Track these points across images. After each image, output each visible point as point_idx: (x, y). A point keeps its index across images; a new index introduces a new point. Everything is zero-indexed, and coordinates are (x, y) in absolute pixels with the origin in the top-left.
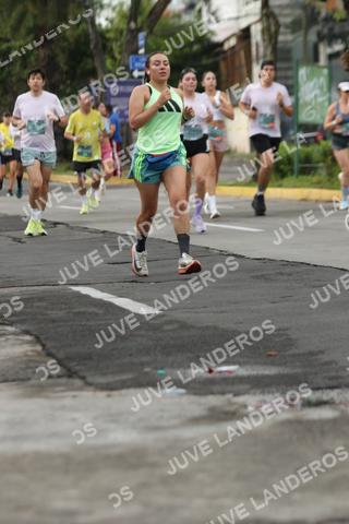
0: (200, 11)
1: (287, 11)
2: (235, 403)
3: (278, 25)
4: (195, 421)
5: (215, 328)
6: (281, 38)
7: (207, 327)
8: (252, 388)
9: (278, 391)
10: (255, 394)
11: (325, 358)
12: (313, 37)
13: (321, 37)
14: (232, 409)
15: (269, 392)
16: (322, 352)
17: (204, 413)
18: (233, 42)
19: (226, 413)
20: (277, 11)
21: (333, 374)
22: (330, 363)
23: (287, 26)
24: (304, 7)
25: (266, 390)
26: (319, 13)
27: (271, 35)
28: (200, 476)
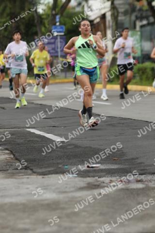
0: (83, 6)
1: (122, 6)
2: (99, 181)
3: (118, 12)
4: (82, 189)
5: (91, 148)
6: (120, 18)
7: (87, 147)
8: (106, 174)
9: (118, 176)
10: (108, 177)
11: (139, 161)
12: (133, 18)
13: (137, 18)
14: (98, 183)
15: (114, 176)
16: (137, 158)
17: (85, 185)
18: (98, 20)
19: (95, 185)
20: (118, 6)
21: (143, 168)
22: (141, 163)
23: (122, 13)
24: (130, 4)
25: (113, 175)
26: (136, 7)
27: (115, 17)
28: (84, 214)
